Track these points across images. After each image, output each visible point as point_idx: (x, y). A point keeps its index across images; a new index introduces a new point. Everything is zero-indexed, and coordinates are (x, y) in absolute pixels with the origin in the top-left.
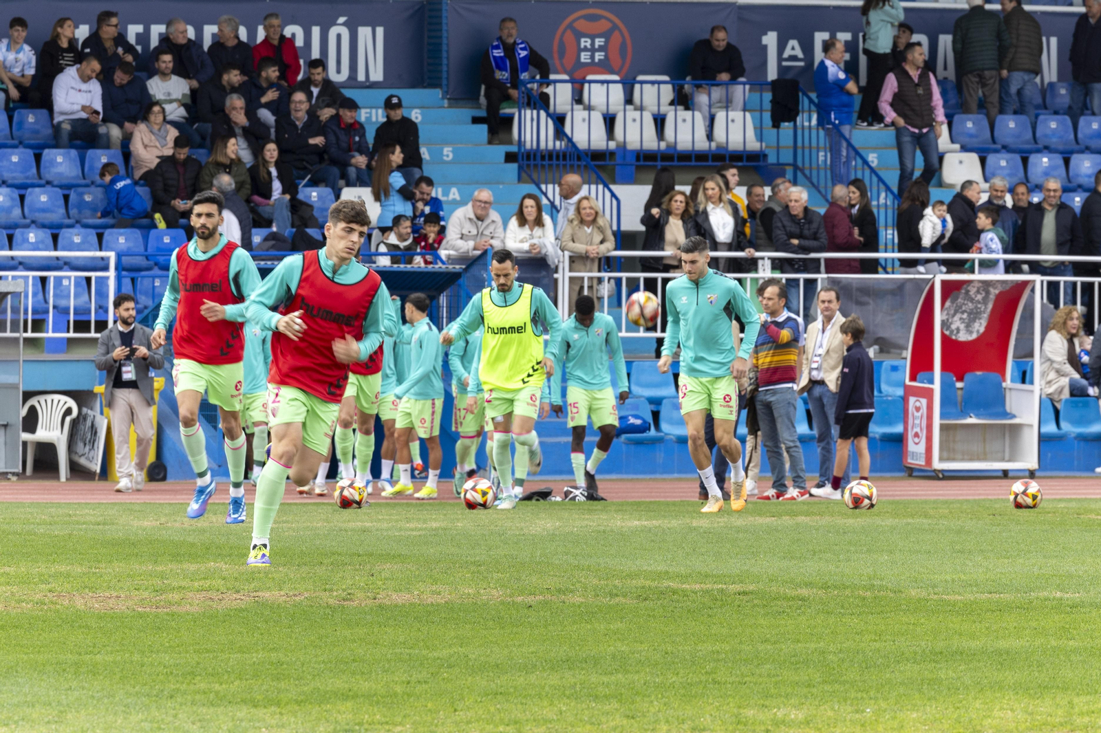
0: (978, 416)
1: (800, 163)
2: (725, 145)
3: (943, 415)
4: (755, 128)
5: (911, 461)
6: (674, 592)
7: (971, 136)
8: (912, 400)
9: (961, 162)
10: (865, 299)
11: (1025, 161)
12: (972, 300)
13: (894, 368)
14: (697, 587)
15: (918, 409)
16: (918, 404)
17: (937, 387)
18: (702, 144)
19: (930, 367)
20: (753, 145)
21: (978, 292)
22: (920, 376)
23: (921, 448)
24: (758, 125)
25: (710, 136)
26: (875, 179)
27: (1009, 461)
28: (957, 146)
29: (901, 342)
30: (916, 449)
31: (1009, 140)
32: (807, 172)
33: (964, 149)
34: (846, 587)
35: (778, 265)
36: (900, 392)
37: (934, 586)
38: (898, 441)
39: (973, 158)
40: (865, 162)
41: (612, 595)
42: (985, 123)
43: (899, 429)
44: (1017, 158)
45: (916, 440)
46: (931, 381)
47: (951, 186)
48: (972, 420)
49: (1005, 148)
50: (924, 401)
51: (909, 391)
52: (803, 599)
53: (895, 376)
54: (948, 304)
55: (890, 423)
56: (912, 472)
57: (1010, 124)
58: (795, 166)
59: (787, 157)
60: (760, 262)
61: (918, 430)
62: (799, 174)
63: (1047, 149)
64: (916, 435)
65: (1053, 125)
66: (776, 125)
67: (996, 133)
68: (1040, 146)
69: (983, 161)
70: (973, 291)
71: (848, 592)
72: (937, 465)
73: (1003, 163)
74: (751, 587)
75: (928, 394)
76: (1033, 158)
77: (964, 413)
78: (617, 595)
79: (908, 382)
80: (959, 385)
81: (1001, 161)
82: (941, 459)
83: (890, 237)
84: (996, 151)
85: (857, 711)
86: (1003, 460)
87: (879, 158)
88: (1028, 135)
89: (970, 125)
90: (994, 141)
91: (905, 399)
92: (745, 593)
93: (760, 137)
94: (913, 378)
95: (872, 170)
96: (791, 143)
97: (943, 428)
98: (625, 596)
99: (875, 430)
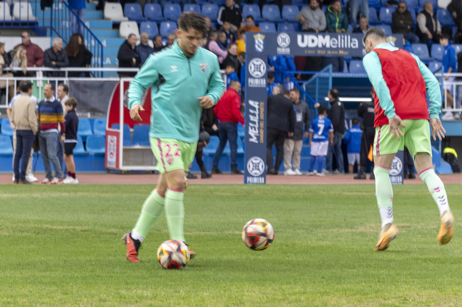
0: (140, 144)
1: (53, 26)
2: (19, 18)
3: (124, 144)
4: (33, 10)
5: (109, 166)
6: (51, 230)
7: (133, 14)
8: (109, 137)
9: (129, 26)
10: (86, 90)
11: (159, 26)
13: (100, 122)
14: (61, 227)
15: (112, 141)
16: (112, 139)
17: (121, 131)
18: (8, 18)
19: (118, 121)
20: (32, 18)
22: (113, 125)
23: (114, 160)
24: (34, 9)
25: (11, 13)
26: (89, 34)
28: (126, 19)
29: (102, 110)
30: (111, 160)
31: (151, 16)
32: (57, 31)
33: (130, 19)
35: (46, 74)
36: (103, 133)
38: (103, 156)
39: (134, 24)
40: (84, 25)
41: (22, 232)
42: (140, 8)
43: (103, 150)
44: (155, 24)
45: (112, 156)
46: (118, 128)
47: (123, 37)
48: (137, 147)
49: (150, 19)
50: (115, 138)
51: (108, 133)
52: (115, 234)
53: (101, 126)
55: (99, 147)
56: (109, 171)
57: (152, 8)
58: (51, 28)
59: (47, 24)
60: (37, 73)
61: (112, 151)
62: (53, 32)
63: (169, 20)
64: (111, 153)
65: (172, 9)
67: (145, 12)
68: (166, 18)
69: (139, 26)
72: (122, 167)
73: (149, 27)
74: (86, 228)
75: (117, 134)
76: (162, 24)
77: (134, 143)
78: (23, 231)
79: (107, 129)
80: (131, 130)
81: (148, 26)
82: (123, 165)
83: (96, 61)
84: (145, 21)
85: (176, 292)
87: (90, 25)
88: (160, 13)
89: (132, 9)
90: (144, 16)
91: (106, 137)
92: (85, 231)
93: (35, 13)
94: (110, 126)
95: (88, 30)
96: (49, 17)
97: (125, 150)
98: (28, 231)
99: (92, 151)
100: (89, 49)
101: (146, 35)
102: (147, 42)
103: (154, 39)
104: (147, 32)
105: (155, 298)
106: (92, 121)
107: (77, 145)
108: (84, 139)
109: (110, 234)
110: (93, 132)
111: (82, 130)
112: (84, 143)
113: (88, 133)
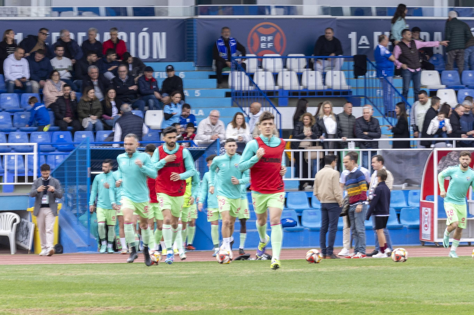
1: (368, 96)
2: (331, 87)
3: (439, 216)
4: (346, 79)
5: (423, 238)
6: (311, 303)
7: (451, 81)
8: (424, 209)
9: (446, 94)
10: (401, 160)
12: (452, 160)
13: (415, 194)
14: (321, 301)
15: (427, 213)
16: (426, 211)
17: (436, 202)
18: (320, 87)
19: (432, 193)
20: (345, 87)
21: (455, 156)
22: (427, 197)
23: (428, 232)
24: (347, 77)
25: (324, 83)
27: (471, 238)
28: (444, 86)
29: (417, 181)
30: (426, 232)
31: (469, 83)
32: (371, 100)
33: (448, 87)
34: (393, 300)
35: (359, 145)
36: (418, 205)
37: (437, 299)
38: (417, 228)
39: (452, 92)
41: (281, 305)
42: (457, 75)
43: (417, 223)
45: (426, 228)
46: (433, 200)
49: (467, 86)
50: (429, 210)
51: (423, 205)
52: (373, 306)
53: (415, 197)
54: (440, 162)
55: (413, 220)
56: (424, 244)
57: (470, 75)
58: (365, 96)
59: (361, 93)
61: (426, 223)
62: (368, 101)
64: (426, 226)
66: (356, 77)
67: (463, 79)
69: (457, 93)
70: (452, 156)
71: (394, 302)
72: (436, 240)
74: (348, 301)
75: (431, 206)
78: (283, 305)
79: (421, 200)
81: (465, 92)
82: (438, 237)
84: (463, 88)
86: (468, 237)
89: (450, 75)
90: (462, 83)
91: (420, 209)
92: (344, 303)
93: (348, 83)
94: (424, 199)
96: (363, 86)
97: (439, 222)
98: (287, 306)
99: (405, 223)
106: (406, 192)
108: (398, 211)
109: (368, 306)
110: (408, 205)
111: (396, 202)
112: (399, 216)
113: (403, 204)
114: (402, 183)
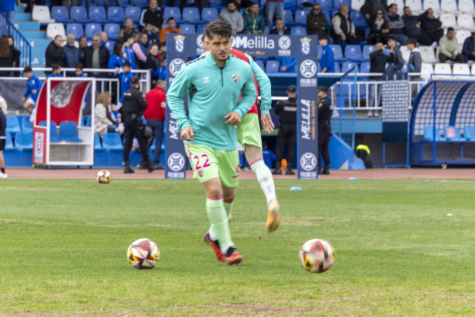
0: (66, 141)
3: (51, 141)
5: (36, 161)
7: (60, 16)
8: (37, 134)
9: (55, 28)
10: (15, 88)
11: (84, 27)
12: (64, 89)
15: (40, 138)
16: (39, 136)
17: (48, 128)
19: (45, 119)
21: (67, 85)
22: (40, 123)
23: (41, 155)
26: (18, 36)
27: (81, 161)
28: (53, 21)
30: (38, 155)
31: (76, 18)
33: (57, 21)
34: (58, 221)
36: (31, 130)
37: (98, 221)
38: (31, 152)
39: (61, 26)
42: (66, 11)
43: (30, 146)
44: (81, 26)
45: (39, 151)
46: (46, 125)
47: (50, 38)
48: (63, 143)
49: (75, 21)
50: (42, 135)
51: (36, 130)
52: (41, 226)
54: (53, 91)
55: (27, 144)
56: (37, 166)
57: (77, 11)
61: (39, 147)
63: (94, 22)
64: (39, 149)
65: (97, 11)
67: (71, 15)
68: (91, 20)
69: (65, 27)
70: (64, 85)
71: (60, 223)
72: (49, 163)
73: (74, 28)
74: (14, 220)
75: (44, 131)
76: (88, 26)
77: (60, 140)
79: (35, 126)
80: (58, 127)
81: (74, 27)
82: (50, 160)
83: (25, 61)
84: (71, 23)
85: (99, 282)
86: (77, 160)
87: (19, 26)
88: (85, 15)
89: (59, 11)
90: (70, 18)
91: (33, 134)
92: (13, 223)
94: (37, 124)
95: (17, 32)
97: (51, 146)
99: (20, 147)
100: (18, 49)
101: (72, 36)
102: (73, 43)
103: (79, 40)
104: (74, 34)
105: (80, 287)
106: (20, 118)
107: (7, 141)
108: (13, 135)
109: (37, 226)
110: (21, 129)
111: (11, 127)
112: (13, 140)
113: (17, 129)
114: (16, 109)
